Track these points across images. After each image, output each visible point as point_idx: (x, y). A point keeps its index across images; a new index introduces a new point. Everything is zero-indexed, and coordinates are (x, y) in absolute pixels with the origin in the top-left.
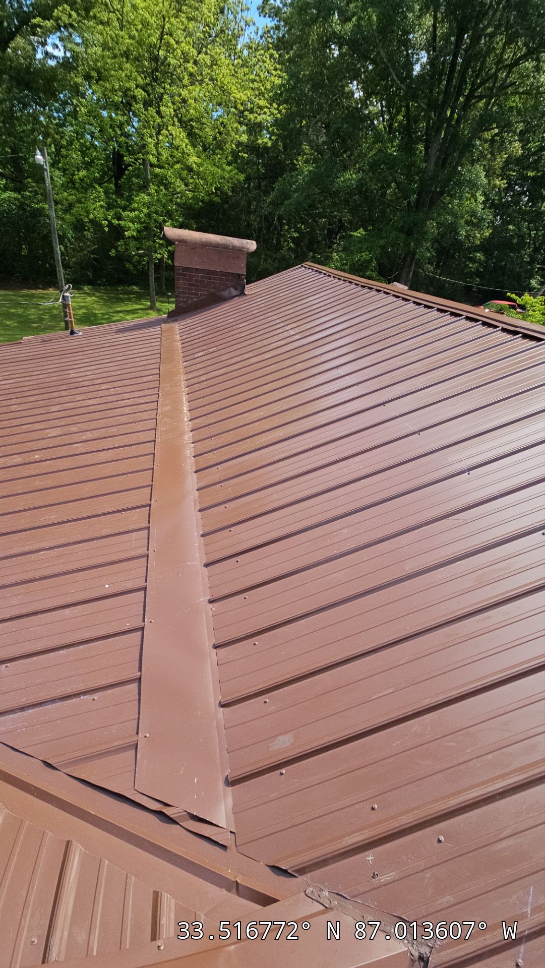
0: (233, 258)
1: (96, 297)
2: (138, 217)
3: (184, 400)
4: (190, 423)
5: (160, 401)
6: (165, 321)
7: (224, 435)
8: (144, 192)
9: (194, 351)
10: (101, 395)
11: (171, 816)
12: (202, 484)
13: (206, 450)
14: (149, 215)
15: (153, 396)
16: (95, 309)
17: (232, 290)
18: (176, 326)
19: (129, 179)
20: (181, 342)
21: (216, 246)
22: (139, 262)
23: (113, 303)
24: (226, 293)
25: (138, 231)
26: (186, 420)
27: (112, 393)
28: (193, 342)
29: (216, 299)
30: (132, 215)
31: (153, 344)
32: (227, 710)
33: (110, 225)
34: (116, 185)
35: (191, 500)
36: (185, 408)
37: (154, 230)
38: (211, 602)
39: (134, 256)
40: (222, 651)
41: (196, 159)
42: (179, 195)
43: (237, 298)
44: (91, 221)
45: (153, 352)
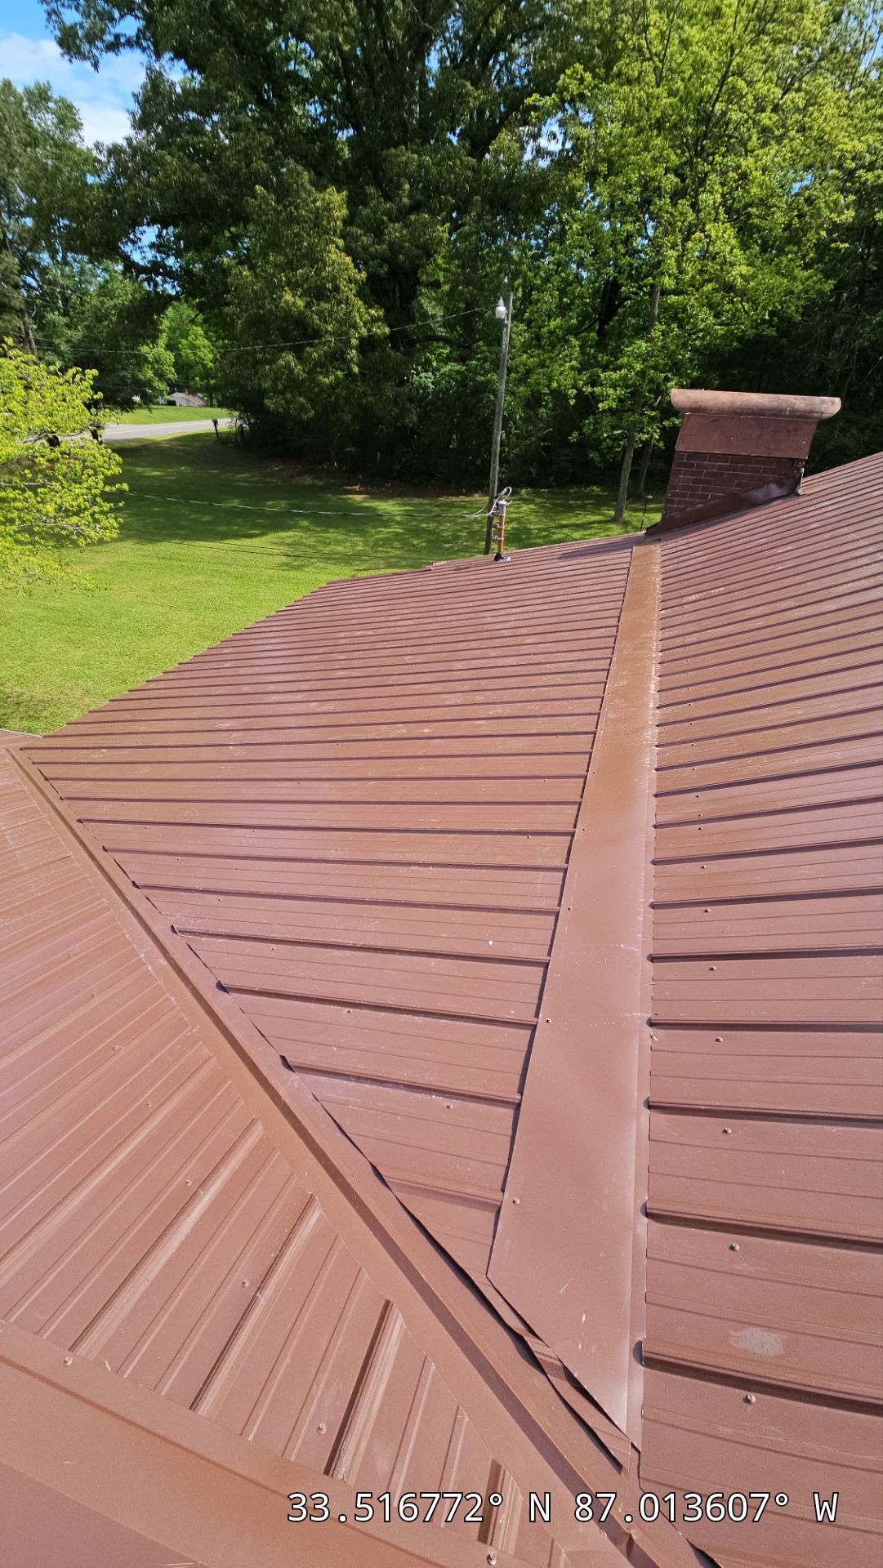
0: (788, 431)
1: (536, 504)
2: (625, 378)
3: (653, 673)
4: (657, 711)
5: (613, 668)
6: (639, 542)
7: (717, 740)
8: (642, 338)
9: (683, 592)
10: (525, 652)
11: (537, 1355)
12: (662, 819)
13: (681, 762)
14: (642, 374)
15: (602, 662)
16: (531, 523)
17: (773, 487)
18: (657, 550)
19: (621, 322)
20: (662, 576)
21: (758, 414)
22: (610, 449)
23: (558, 513)
24: (759, 494)
25: (621, 401)
26: (651, 705)
27: (541, 650)
28: (684, 577)
29: (739, 504)
30: (615, 376)
31: (615, 578)
32: (655, 1225)
33: (580, 395)
34: (599, 333)
35: (642, 841)
36: (653, 687)
37: (645, 396)
38: (651, 1024)
39: (605, 439)
40: (661, 1118)
41: (744, 269)
42: (701, 334)
43: (780, 501)
44: (553, 392)
45: (612, 591)
